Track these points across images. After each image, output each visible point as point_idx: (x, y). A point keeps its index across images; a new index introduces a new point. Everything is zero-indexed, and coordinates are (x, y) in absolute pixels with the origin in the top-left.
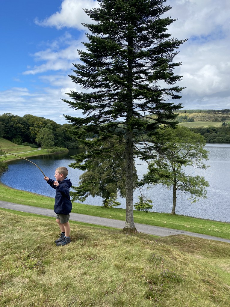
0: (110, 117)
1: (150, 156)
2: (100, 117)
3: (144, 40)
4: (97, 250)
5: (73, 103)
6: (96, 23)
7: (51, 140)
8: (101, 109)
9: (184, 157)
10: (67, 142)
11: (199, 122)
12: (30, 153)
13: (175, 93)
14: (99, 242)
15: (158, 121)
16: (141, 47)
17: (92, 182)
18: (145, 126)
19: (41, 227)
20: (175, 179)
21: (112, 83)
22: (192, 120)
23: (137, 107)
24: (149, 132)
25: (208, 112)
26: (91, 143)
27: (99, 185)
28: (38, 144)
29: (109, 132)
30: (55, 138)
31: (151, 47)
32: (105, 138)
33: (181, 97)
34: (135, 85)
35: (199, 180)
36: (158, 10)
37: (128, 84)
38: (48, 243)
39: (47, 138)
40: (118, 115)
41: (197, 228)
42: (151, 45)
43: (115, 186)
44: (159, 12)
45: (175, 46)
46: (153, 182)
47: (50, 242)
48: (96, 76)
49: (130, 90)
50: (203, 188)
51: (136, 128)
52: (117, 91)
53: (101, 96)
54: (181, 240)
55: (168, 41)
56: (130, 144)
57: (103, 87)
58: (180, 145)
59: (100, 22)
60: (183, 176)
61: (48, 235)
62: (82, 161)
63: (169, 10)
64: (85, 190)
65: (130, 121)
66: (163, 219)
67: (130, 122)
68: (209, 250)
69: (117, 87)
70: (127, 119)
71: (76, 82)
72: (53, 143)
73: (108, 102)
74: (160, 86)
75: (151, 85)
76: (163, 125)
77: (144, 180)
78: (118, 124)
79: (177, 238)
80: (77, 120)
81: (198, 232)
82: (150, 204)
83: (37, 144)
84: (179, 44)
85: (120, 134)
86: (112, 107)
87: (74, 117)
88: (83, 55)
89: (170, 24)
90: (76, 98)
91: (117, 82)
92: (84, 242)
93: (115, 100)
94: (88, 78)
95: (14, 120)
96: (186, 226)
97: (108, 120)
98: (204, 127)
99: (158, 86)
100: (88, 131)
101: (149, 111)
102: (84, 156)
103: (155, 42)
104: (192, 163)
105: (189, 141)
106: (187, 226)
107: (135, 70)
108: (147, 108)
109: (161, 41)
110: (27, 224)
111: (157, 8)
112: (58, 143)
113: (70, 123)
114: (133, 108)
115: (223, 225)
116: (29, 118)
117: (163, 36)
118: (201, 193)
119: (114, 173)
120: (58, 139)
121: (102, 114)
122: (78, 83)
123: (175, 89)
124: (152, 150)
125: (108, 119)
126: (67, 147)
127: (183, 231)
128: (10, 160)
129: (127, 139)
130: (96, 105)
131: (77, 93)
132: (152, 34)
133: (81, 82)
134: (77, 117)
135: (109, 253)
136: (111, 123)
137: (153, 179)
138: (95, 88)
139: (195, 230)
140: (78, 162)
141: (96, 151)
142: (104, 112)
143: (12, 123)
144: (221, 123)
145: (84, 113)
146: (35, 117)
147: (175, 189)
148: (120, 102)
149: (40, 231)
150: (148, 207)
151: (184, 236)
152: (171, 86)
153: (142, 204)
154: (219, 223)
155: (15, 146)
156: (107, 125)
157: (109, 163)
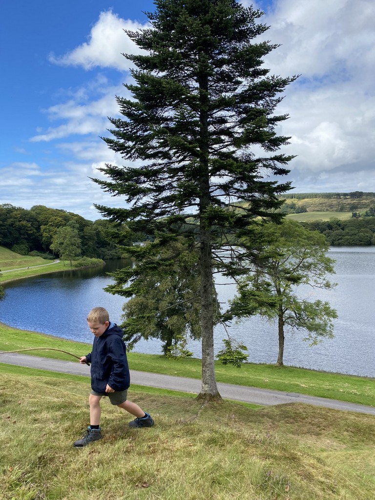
0: (171, 207)
1: (240, 270)
2: (155, 206)
3: (224, 81)
4: (155, 464)
5: (110, 185)
6: (146, 53)
7: (75, 245)
8: (157, 194)
9: (294, 269)
10: (102, 249)
11: (314, 212)
12: (42, 268)
13: (279, 165)
14: (158, 445)
15: (252, 212)
16: (221, 92)
17: (143, 317)
18: (232, 220)
19: (48, 412)
20: (281, 306)
21: (174, 151)
22: (303, 210)
23: (216, 189)
24: (238, 231)
25: (329, 196)
26: (141, 251)
27: (156, 320)
28: (55, 253)
29: (171, 230)
30: (82, 243)
31: (237, 91)
32: (164, 242)
33: (289, 171)
34: (212, 153)
35: (321, 307)
36: (247, 31)
37: (201, 152)
38: (60, 448)
39: (69, 242)
40: (186, 203)
41: (321, 388)
42: (237, 88)
43: (182, 320)
44: (248, 34)
45: (277, 88)
46: (246, 313)
47: (63, 444)
48: (148, 139)
49: (205, 161)
50: (328, 321)
51: (215, 224)
52: (182, 164)
53: (156, 173)
54: (298, 412)
55: (266, 80)
56: (206, 251)
57: (160, 157)
58: (288, 251)
59: (152, 51)
60: (294, 301)
61: (60, 430)
62: (126, 281)
63: (264, 30)
64: (131, 330)
65: (206, 212)
66: (263, 374)
67: (206, 214)
68: (346, 429)
69: (183, 157)
70: (200, 210)
71: (114, 150)
72: (79, 251)
73: (168, 182)
74: (253, 154)
75: (239, 153)
76: (260, 218)
77: (232, 310)
78: (186, 217)
79: (289, 408)
80: (118, 213)
81: (322, 395)
82: (243, 352)
83: (52, 253)
84: (283, 85)
85: (189, 234)
86: (175, 190)
87: (112, 208)
88: (125, 105)
89: (267, 53)
90: (115, 176)
91: (183, 148)
92: (129, 445)
93: (179, 180)
94: (134, 143)
95: (16, 215)
96: (301, 385)
97: (169, 212)
98: (323, 220)
99: (250, 155)
100: (135, 230)
101: (237, 195)
102: (129, 272)
103: (243, 84)
104: (308, 280)
105: (302, 243)
106: (304, 386)
107: (211, 128)
108: (234, 190)
109: (253, 80)
110: (23, 407)
111: (245, 28)
112: (87, 251)
113: (106, 218)
114: (210, 191)
115: (364, 381)
116: (39, 211)
117: (257, 74)
118: (324, 330)
119: (180, 299)
120: (87, 243)
121: (158, 201)
122: (119, 150)
123: (279, 159)
124: (243, 260)
125: (168, 209)
126: (102, 257)
127: (298, 394)
128: (8, 281)
129: (201, 243)
130: (149, 186)
131: (116, 167)
132: (238, 70)
133: (124, 150)
134: (118, 207)
135: (180, 470)
136: (175, 216)
137: (246, 310)
138: (147, 160)
139: (317, 392)
140: (119, 283)
141: (150, 264)
142: (163, 199)
143: (12, 219)
144: (350, 214)
145: (129, 201)
146: (49, 209)
147: (281, 324)
148: (188, 181)
149: (45, 421)
150: (241, 358)
151: (302, 406)
152: (271, 154)
153: (230, 352)
154: (357, 379)
155: (16, 258)
156: (167, 220)
157: (171, 282)
